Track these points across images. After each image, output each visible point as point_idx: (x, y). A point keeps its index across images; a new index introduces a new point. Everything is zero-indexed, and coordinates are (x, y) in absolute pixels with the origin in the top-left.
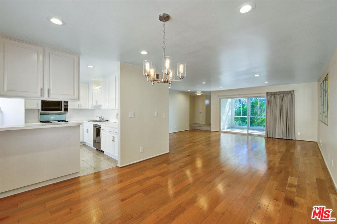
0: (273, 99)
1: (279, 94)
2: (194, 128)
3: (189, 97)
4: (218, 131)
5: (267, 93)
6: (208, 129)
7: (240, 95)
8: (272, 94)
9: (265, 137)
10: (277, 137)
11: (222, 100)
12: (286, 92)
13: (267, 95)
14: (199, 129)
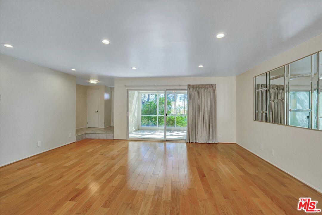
0: (195, 93)
1: (201, 88)
2: (84, 138)
3: (76, 85)
4: (126, 139)
5: (189, 86)
6: (109, 137)
7: (155, 86)
8: (194, 87)
9: (186, 143)
10: (200, 142)
11: (130, 93)
12: (209, 86)
13: (188, 87)
14: (93, 138)
